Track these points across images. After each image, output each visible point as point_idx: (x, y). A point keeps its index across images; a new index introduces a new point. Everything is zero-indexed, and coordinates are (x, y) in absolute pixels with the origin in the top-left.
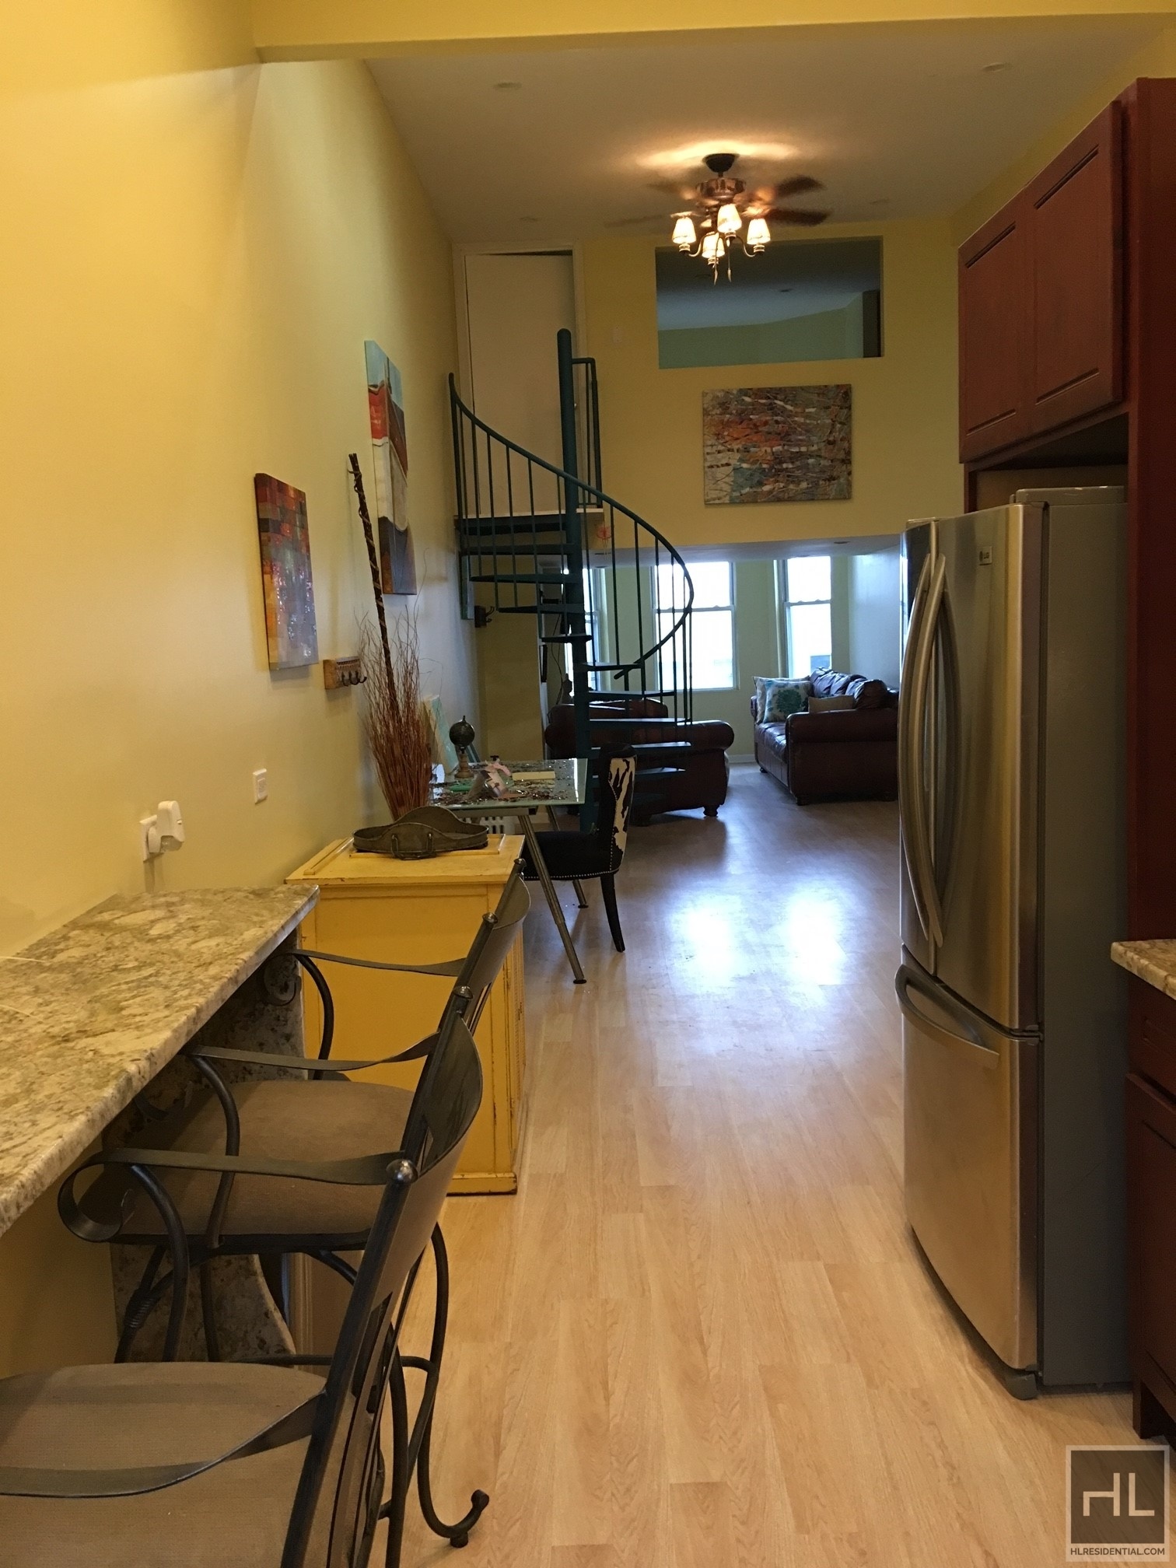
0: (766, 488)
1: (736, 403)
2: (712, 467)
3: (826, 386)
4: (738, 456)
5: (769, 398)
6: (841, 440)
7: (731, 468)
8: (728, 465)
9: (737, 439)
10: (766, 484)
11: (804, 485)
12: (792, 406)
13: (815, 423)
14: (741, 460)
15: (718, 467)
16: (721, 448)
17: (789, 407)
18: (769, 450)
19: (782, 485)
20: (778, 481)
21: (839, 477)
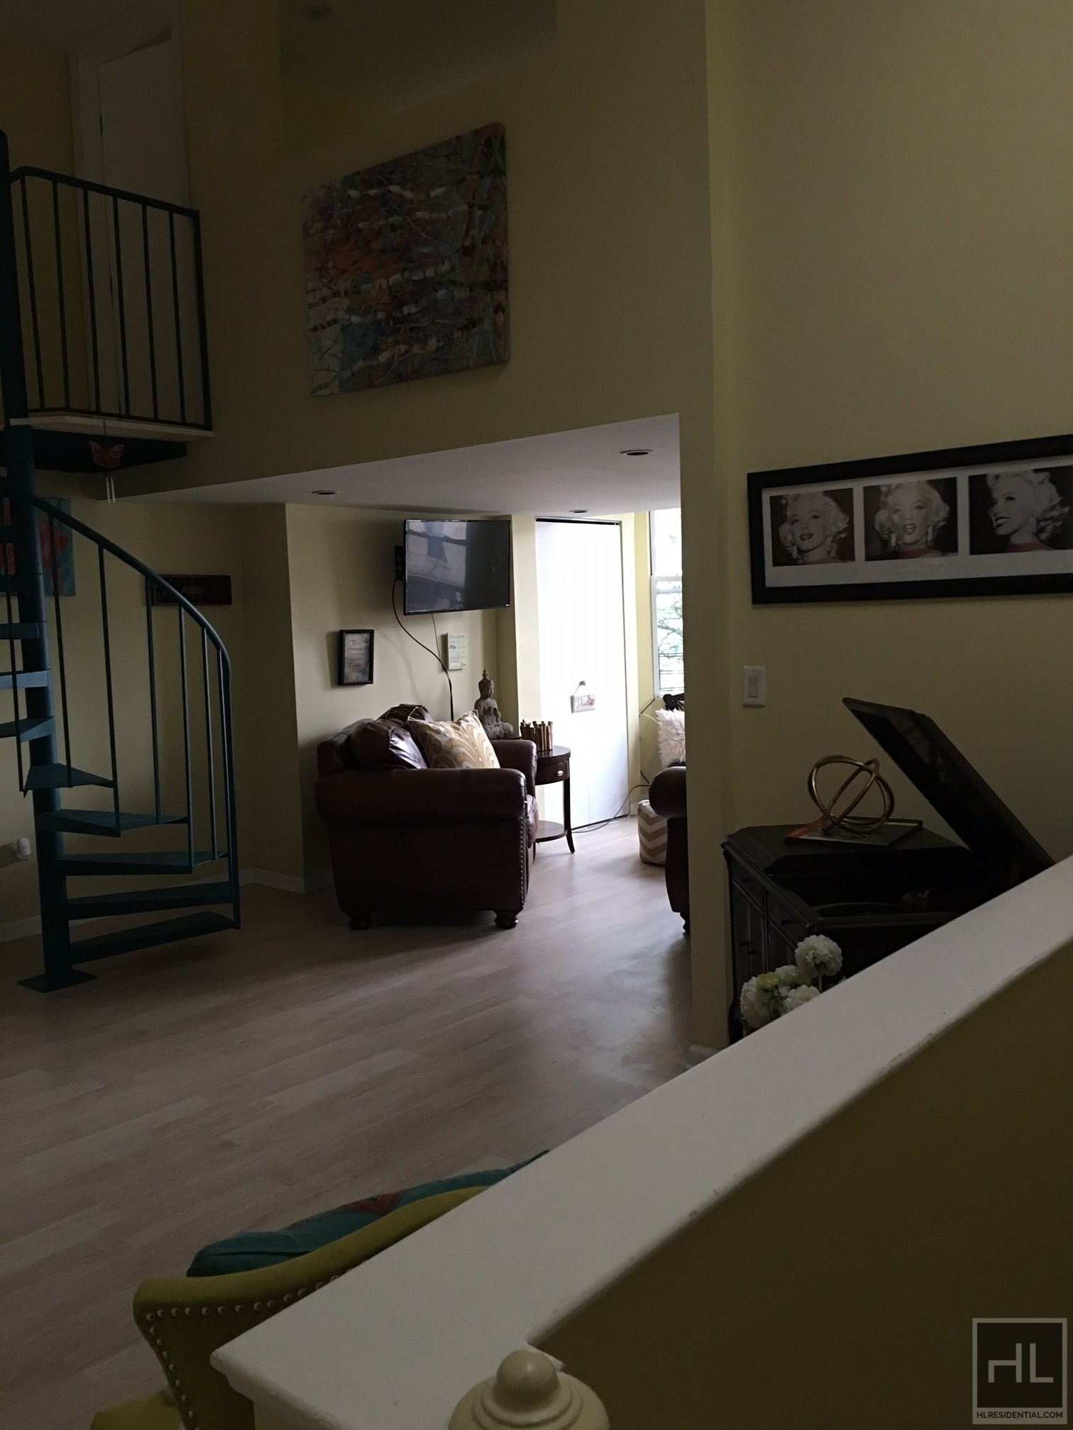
0: (384, 357)
1: (340, 205)
2: (315, 329)
3: (458, 138)
4: (345, 303)
5: (380, 184)
6: (483, 243)
7: (337, 327)
8: (335, 321)
9: (343, 272)
10: (383, 351)
11: (433, 343)
12: (411, 190)
13: (443, 215)
14: (350, 311)
15: (324, 328)
16: (326, 292)
17: (408, 194)
18: (383, 282)
19: (403, 348)
20: (397, 342)
21: (481, 320)
